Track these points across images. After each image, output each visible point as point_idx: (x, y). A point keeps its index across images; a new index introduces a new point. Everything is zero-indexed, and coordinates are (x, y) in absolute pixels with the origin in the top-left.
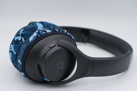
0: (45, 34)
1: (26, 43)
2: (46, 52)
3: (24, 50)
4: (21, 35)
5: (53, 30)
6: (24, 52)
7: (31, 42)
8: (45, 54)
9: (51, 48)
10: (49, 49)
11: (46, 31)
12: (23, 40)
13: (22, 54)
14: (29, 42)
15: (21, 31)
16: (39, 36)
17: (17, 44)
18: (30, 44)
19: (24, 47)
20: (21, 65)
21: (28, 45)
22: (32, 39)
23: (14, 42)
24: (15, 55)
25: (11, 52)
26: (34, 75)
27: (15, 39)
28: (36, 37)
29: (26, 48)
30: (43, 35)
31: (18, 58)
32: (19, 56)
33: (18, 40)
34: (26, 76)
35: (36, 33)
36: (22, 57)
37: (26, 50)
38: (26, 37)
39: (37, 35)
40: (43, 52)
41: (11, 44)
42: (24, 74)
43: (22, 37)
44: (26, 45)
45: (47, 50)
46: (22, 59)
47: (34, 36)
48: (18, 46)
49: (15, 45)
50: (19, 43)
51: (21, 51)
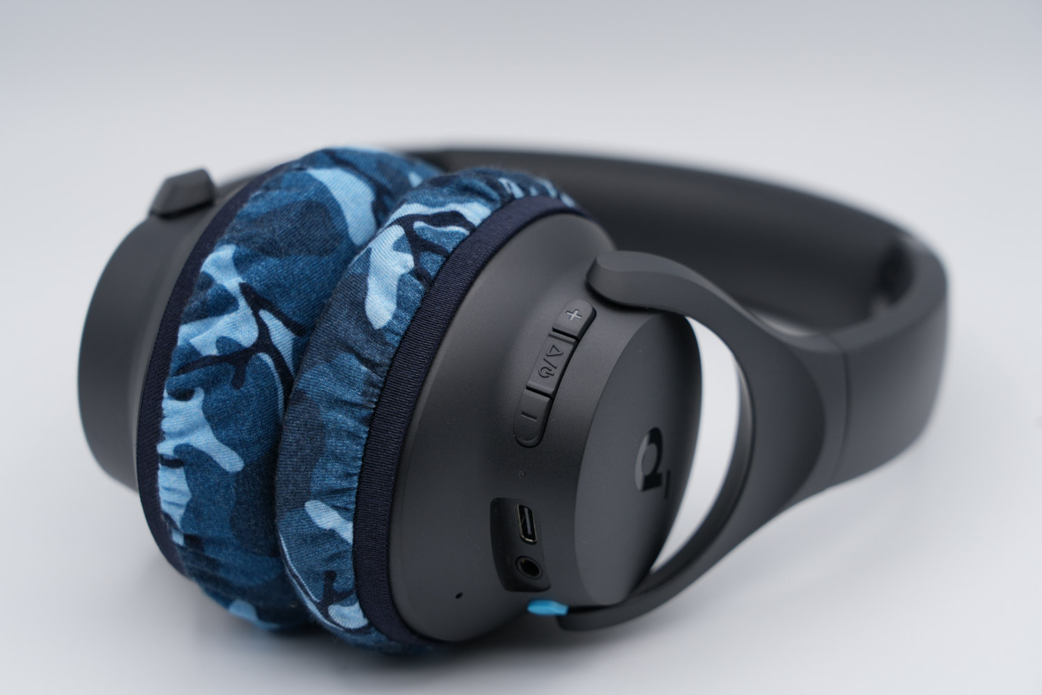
0: (465, 240)
1: (350, 350)
2: (555, 379)
3: (365, 413)
4: (242, 303)
5: (494, 195)
6: (363, 431)
7: (400, 328)
8: (552, 397)
9: (578, 339)
10: (571, 347)
11: (457, 218)
12: (281, 336)
13: (354, 449)
14: (377, 335)
15: (218, 265)
16: (436, 267)
17: (238, 381)
18: (391, 350)
19: (351, 384)
20: (343, 541)
21: (378, 358)
22: (392, 306)
23: (195, 374)
24: (237, 481)
25: (172, 463)
26: (459, 596)
27: (196, 341)
28: (416, 281)
29: (377, 391)
30: (455, 249)
31: (309, 493)
32: (317, 473)
33: (239, 345)
34: (373, 629)
35: (404, 251)
36: (358, 471)
37: (376, 403)
38: (293, 305)
39: (416, 260)
40: (529, 388)
41: (165, 394)
42: (360, 614)
43: (256, 315)
44: (364, 368)
45: (549, 359)
46: (358, 493)
47: (402, 280)
48: (253, 391)
49: (214, 396)
50: (249, 369)
51: (331, 426)
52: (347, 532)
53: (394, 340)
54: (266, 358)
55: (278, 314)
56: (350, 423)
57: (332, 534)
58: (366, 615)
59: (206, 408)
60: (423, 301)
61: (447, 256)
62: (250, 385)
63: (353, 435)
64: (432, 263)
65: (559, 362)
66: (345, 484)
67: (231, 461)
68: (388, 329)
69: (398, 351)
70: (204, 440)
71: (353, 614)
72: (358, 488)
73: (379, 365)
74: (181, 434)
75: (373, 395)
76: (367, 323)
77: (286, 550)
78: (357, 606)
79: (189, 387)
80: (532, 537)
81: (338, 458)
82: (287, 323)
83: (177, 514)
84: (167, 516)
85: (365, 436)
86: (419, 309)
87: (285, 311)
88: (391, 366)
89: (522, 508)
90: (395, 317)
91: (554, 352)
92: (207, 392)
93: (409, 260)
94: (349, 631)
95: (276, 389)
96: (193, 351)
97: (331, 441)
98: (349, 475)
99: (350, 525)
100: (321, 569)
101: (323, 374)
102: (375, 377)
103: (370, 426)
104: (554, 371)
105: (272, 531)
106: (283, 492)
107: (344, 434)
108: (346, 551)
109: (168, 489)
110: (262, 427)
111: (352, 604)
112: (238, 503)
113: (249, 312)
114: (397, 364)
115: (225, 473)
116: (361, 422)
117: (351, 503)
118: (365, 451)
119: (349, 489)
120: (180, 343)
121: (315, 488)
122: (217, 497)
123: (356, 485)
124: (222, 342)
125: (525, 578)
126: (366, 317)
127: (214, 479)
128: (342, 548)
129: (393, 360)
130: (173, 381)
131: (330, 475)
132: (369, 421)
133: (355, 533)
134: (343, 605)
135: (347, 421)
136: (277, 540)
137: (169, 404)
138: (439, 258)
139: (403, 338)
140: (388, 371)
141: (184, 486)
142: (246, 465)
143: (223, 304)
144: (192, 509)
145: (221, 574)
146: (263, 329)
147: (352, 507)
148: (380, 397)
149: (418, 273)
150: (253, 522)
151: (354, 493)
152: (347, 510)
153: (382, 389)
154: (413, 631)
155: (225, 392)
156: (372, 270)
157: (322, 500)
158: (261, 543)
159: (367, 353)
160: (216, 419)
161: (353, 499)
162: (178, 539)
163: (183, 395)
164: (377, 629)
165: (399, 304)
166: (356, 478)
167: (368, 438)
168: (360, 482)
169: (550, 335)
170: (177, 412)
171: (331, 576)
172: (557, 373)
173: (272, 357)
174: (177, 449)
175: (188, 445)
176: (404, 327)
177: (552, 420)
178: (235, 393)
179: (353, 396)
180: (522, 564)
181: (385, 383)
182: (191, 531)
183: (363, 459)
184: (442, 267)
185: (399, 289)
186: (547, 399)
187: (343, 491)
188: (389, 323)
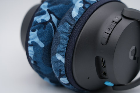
1: (67, 22)
2: (111, 31)
3: (68, 35)
4: (47, 12)
7: (78, 18)
8: (110, 35)
9: (117, 23)
10: (115, 25)
12: (55, 20)
13: (65, 42)
14: (73, 19)
15: (44, 6)
16: (88, 7)
17: (44, 28)
18: (76, 22)
19: (66, 29)
20: (63, 63)
21: (72, 23)
22: (77, 14)
23: (36, 26)
24: (43, 49)
25: (31, 45)
26: (88, 78)
27: (37, 20)
28: (83, 9)
29: (71, 30)
30: (93, 4)
31: (56, 52)
32: (58, 47)
33: (45, 21)
34: (70, 84)
35: (82, 3)
36: (66, 47)
37: (71, 33)
38: (58, 14)
39: (84, 5)
40: (105, 32)
41: (30, 31)
42: (67, 80)
43: (50, 15)
44: (69, 25)
45: (110, 27)
46: (66, 52)
47: (80, 8)
48: (47, 30)
49: (39, 31)
50: (47, 26)
51: (61, 37)
52: (63, 61)
53: (76, 20)
54: (51, 24)
55: (55, 15)
56: (65, 37)
57: (60, 61)
58: (68, 81)
59: (37, 33)
60: (84, 13)
61: (91, 5)
62: (47, 29)
63: (65, 39)
64: (87, 6)
65: (112, 28)
66: (63, 50)
67: (42, 45)
68: (75, 18)
69: (77, 22)
70: (37, 40)
71: (65, 80)
72: (66, 51)
73: (73, 25)
74: (33, 39)
75: (70, 31)
76: (72, 17)
77: (52, 65)
78: (66, 78)
79: (35, 29)
80: (105, 66)
81: (62, 44)
82: (56, 17)
83: (32, 56)
84: (30, 57)
85: (68, 39)
86: (83, 14)
87: (56, 15)
88: (75, 25)
89: (103, 59)
90: (78, 15)
91: (111, 25)
92: (38, 30)
93: (82, 5)
94: (65, 84)
95: (52, 31)
96: (36, 22)
97: (61, 41)
98: (64, 48)
99: (64, 59)
100: (58, 69)
101: (61, 27)
102: (71, 27)
103: (69, 37)
104: (111, 29)
105: (50, 61)
106: (52, 52)
107: (64, 39)
108: (63, 65)
109: (30, 51)
110: (49, 38)
111: (65, 78)
112: (43, 54)
113: (48, 14)
114: (76, 25)
115: (40, 47)
116: (67, 37)
117: (64, 54)
118: (68, 43)
119: (64, 51)
120: (34, 20)
121: (57, 51)
122: (39, 53)
123: (65, 50)
124: (42, 20)
125: (104, 76)
126: (71, 15)
127: (38, 49)
128: (62, 64)
129: (76, 24)
130: (32, 28)
131: (60, 48)
132: (69, 36)
133: (65, 61)
134: (63, 78)
135: (65, 36)
136: (51, 63)
137: (31, 33)
138: (89, 5)
139: (79, 20)
140: (75, 26)
141: (32, 50)
142: (45, 46)
143: (43, 13)
144: (35, 55)
145: (41, 70)
146: (51, 18)
147: (64, 55)
148: (72, 31)
149: (84, 7)
150: (46, 59)
151: (65, 52)
152: (63, 56)
153: (73, 30)
154: (79, 86)
155: (42, 30)
156: (75, 7)
157: (59, 53)
158: (48, 64)
159: (70, 22)
160: (39, 36)
161: (65, 53)
162: (32, 62)
163: (34, 31)
164: (71, 84)
165: (79, 13)
166: (65, 49)
167: (69, 40)
168: (66, 50)
169: (111, 22)
170: (32, 34)
171: (60, 71)
172: (112, 30)
173: (52, 23)
174: (32, 42)
175: (33, 41)
176: (79, 17)
177: (110, 39)
178: (44, 30)
179: (66, 31)
180: (103, 73)
181: (73, 29)
182: (35, 60)
183: (67, 45)
184: (89, 7)
185: (79, 10)
186: (109, 35)
187: (63, 51)
188: (76, 17)
